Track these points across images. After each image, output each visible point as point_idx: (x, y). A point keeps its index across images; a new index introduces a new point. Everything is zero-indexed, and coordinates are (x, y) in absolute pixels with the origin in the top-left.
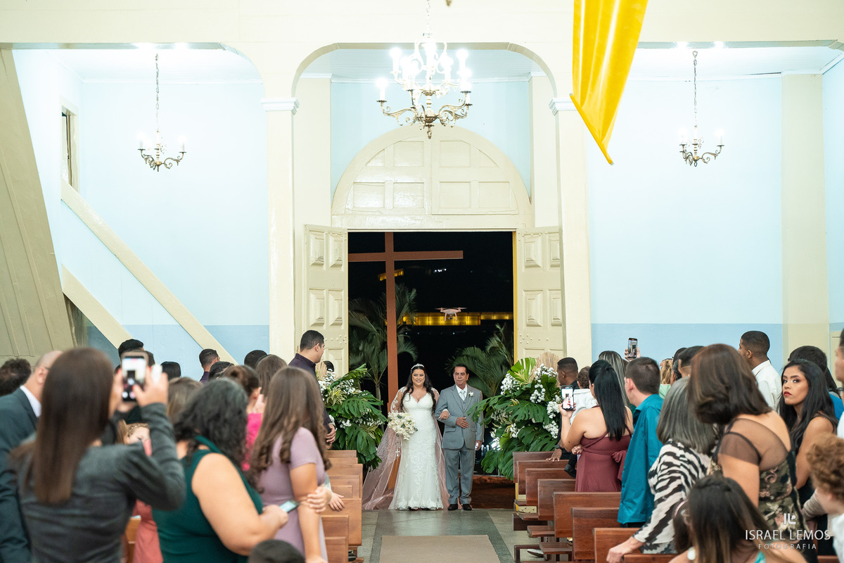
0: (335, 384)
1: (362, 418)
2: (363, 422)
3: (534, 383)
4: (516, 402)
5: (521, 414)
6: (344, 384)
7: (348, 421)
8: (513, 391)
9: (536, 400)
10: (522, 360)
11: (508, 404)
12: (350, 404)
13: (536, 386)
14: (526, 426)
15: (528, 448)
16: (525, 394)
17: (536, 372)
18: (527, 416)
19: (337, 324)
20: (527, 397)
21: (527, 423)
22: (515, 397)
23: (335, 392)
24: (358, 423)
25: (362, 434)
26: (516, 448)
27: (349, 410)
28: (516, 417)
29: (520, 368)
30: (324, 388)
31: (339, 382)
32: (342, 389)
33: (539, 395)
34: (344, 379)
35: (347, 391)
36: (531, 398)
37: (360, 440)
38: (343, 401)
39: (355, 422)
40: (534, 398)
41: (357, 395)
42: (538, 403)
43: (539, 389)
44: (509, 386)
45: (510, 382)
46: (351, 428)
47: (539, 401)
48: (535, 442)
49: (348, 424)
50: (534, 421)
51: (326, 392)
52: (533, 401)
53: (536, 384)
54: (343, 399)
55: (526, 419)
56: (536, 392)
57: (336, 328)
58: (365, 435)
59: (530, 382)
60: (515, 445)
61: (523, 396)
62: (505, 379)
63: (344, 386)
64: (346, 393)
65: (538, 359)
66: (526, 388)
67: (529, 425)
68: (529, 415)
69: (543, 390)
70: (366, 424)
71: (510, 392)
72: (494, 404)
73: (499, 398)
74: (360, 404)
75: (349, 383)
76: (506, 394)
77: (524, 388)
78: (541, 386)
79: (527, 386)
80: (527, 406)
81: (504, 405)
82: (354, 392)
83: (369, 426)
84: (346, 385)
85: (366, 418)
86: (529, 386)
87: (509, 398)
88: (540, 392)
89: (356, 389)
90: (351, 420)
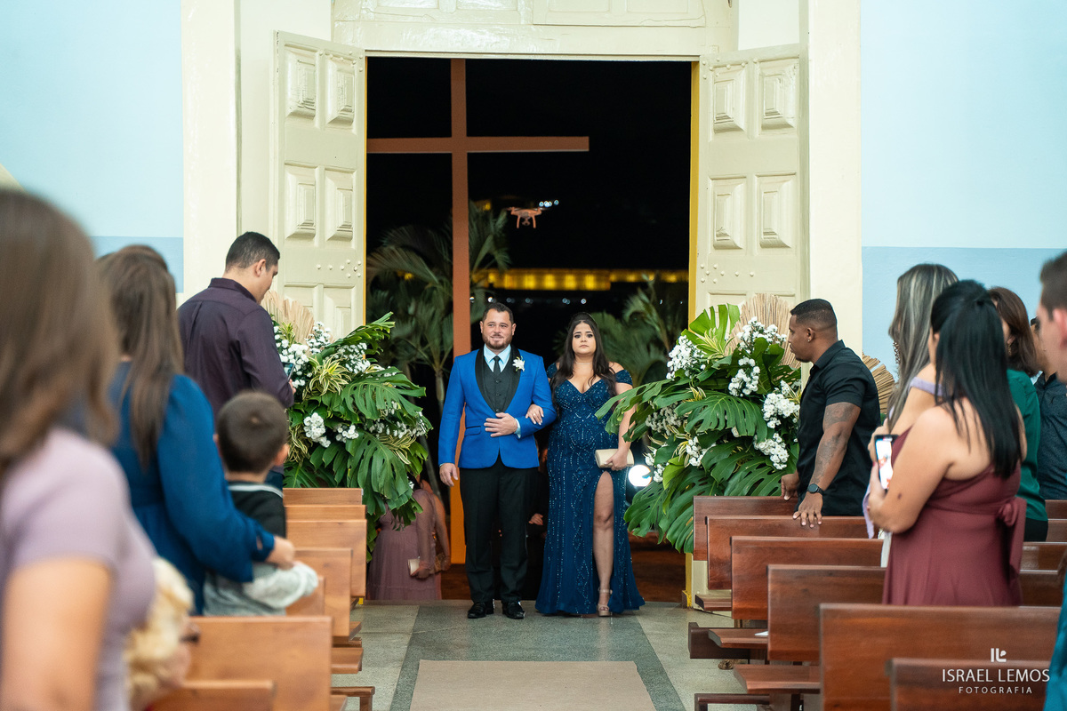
0: (329, 352)
1: (382, 421)
2: (385, 431)
3: (737, 355)
4: (699, 393)
5: (711, 414)
6: (347, 353)
7: (353, 428)
8: (693, 372)
9: (739, 391)
10: (712, 309)
11: (681, 396)
12: (358, 394)
13: (741, 362)
14: (719, 443)
15: (721, 489)
16: (717, 378)
17: (741, 334)
18: (722, 423)
19: (342, 237)
20: (720, 386)
21: (721, 437)
22: (697, 384)
23: (329, 369)
24: (375, 432)
25: (382, 454)
26: (697, 489)
27: (354, 404)
28: (698, 424)
29: (707, 325)
30: (305, 358)
31: (336, 347)
32: (343, 363)
33: (747, 379)
34: (346, 342)
35: (352, 367)
36: (731, 386)
37: (377, 464)
38: (344, 386)
39: (368, 430)
40: (737, 386)
41: (374, 376)
42: (745, 397)
43: (748, 369)
44: (684, 362)
45: (686, 353)
46: (358, 442)
47: (747, 392)
48: (738, 476)
49: (352, 433)
50: (736, 434)
51: (309, 366)
52: (734, 393)
53: (742, 356)
54: (344, 383)
55: (720, 428)
56: (741, 374)
57: (340, 245)
58: (388, 455)
59: (728, 353)
60: (696, 481)
61: (712, 383)
62: (677, 348)
63: (346, 357)
64: (351, 369)
65: (744, 307)
66: (721, 365)
67: (725, 441)
68: (726, 421)
69: (757, 370)
70: (392, 433)
71: (687, 374)
72: (653, 398)
73: (664, 386)
74: (378, 393)
75: (357, 351)
76: (678, 379)
77: (716, 366)
78: (752, 362)
79: (724, 362)
80: (722, 402)
81: (674, 399)
82: (368, 368)
83: (397, 438)
84: (351, 356)
85: (392, 421)
86: (727, 362)
87: (686, 386)
88: (748, 374)
89: (372, 363)
90: (359, 427)
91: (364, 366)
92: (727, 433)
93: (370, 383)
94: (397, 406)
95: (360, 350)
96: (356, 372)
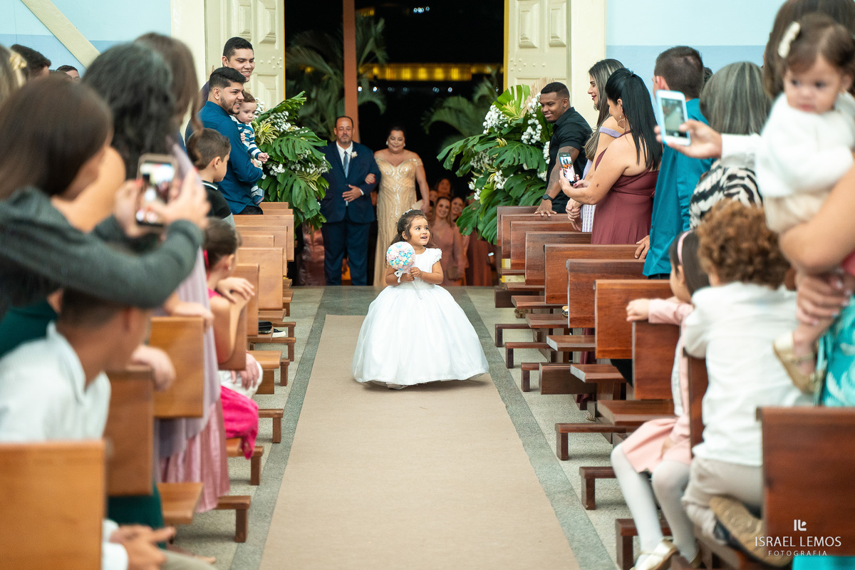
0: (264, 118)
2: (301, 169)
3: (527, 117)
4: (502, 142)
5: (509, 157)
6: (276, 118)
8: (500, 129)
9: (529, 141)
10: (512, 87)
11: (491, 144)
12: (283, 144)
13: (530, 122)
14: (515, 174)
15: (516, 202)
17: (531, 104)
18: (517, 161)
19: (269, 41)
20: (517, 137)
21: (516, 170)
22: (501, 136)
23: (264, 127)
25: (299, 183)
26: (502, 203)
27: (281, 150)
28: (502, 162)
29: (510, 98)
31: (269, 115)
32: (273, 125)
33: (533, 133)
35: (280, 127)
36: (523, 137)
37: (296, 191)
38: (274, 140)
41: (294, 133)
42: (532, 144)
43: (534, 126)
44: (494, 123)
45: (495, 117)
48: (526, 196)
50: (526, 168)
52: (525, 142)
53: (530, 119)
54: (274, 137)
55: (516, 164)
56: (529, 129)
57: (267, 47)
59: (522, 117)
60: (501, 199)
61: (512, 136)
62: (489, 113)
63: (275, 121)
64: (278, 129)
65: (533, 86)
66: (517, 124)
67: (519, 173)
68: (519, 160)
69: (540, 127)
70: (306, 170)
71: (496, 130)
72: (474, 145)
73: (481, 138)
74: (297, 144)
75: (282, 117)
76: (490, 133)
77: (513, 124)
78: (537, 122)
79: (518, 122)
80: (518, 148)
81: (487, 146)
82: (290, 128)
83: (309, 174)
84: (278, 120)
85: (305, 162)
86: (520, 122)
87: (494, 138)
88: (534, 130)
89: (292, 125)
90: (285, 166)
91: (287, 127)
92: (520, 167)
93: (291, 138)
94: (308, 152)
95: (284, 116)
96: (282, 131)
